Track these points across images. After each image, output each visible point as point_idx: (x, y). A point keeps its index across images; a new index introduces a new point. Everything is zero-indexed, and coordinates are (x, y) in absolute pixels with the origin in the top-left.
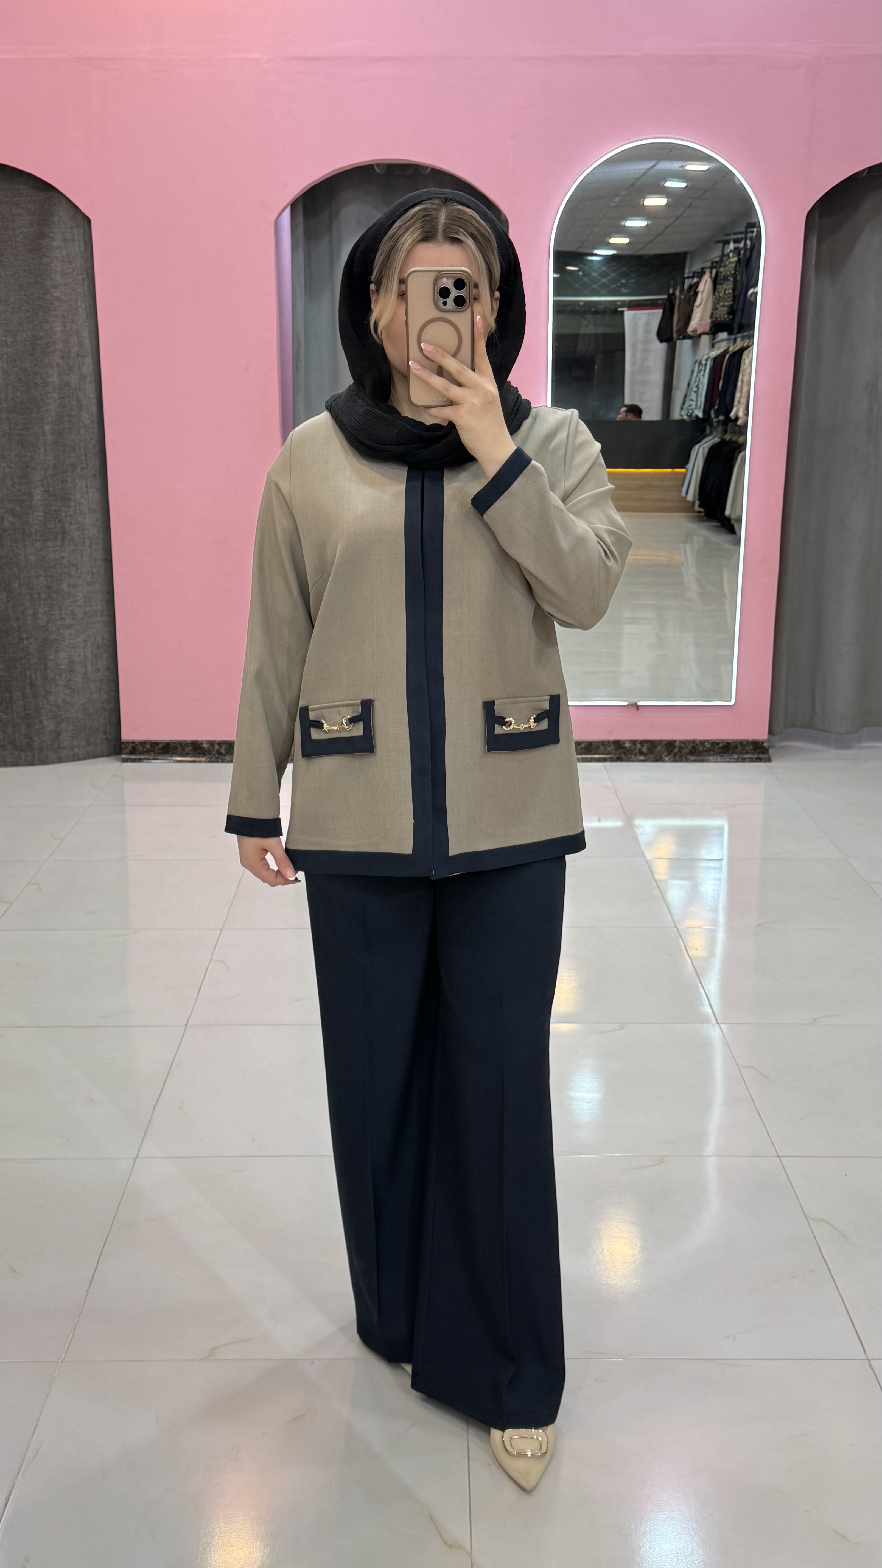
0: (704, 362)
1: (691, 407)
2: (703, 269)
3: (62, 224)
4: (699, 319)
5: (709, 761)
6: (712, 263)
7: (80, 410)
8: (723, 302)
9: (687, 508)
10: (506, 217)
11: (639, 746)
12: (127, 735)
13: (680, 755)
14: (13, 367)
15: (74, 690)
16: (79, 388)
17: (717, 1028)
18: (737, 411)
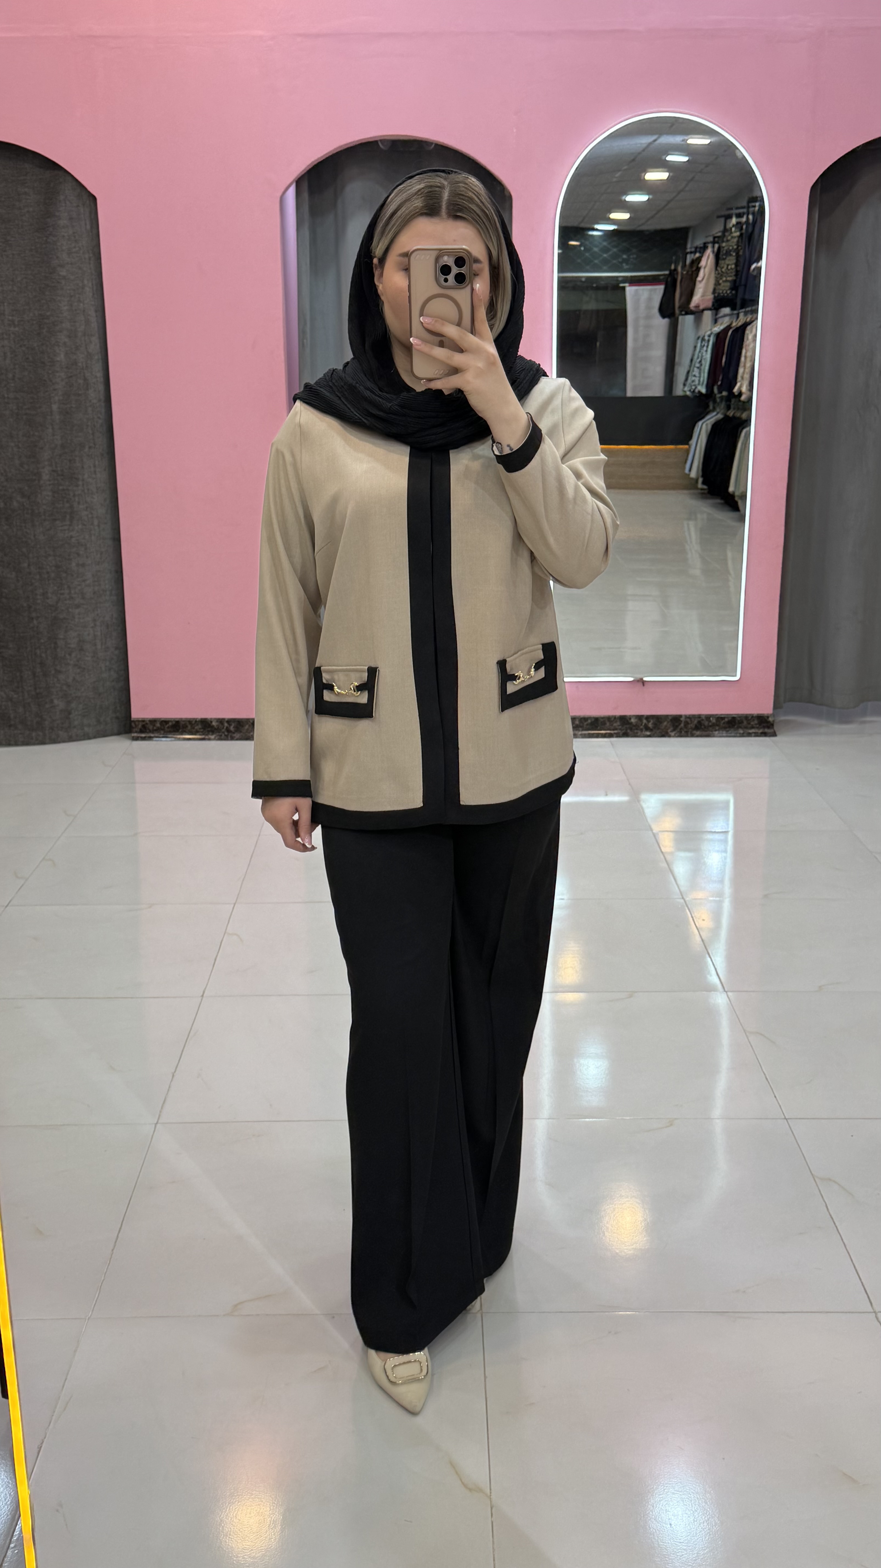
0: (706, 338)
1: (694, 383)
2: (705, 244)
3: (68, 202)
4: (702, 294)
5: (714, 736)
6: (715, 238)
7: (87, 389)
8: (725, 277)
9: (691, 485)
10: (510, 193)
11: (645, 721)
12: (138, 712)
13: (685, 730)
14: (21, 346)
15: (84, 669)
16: (87, 367)
17: (724, 995)
18: (741, 386)
